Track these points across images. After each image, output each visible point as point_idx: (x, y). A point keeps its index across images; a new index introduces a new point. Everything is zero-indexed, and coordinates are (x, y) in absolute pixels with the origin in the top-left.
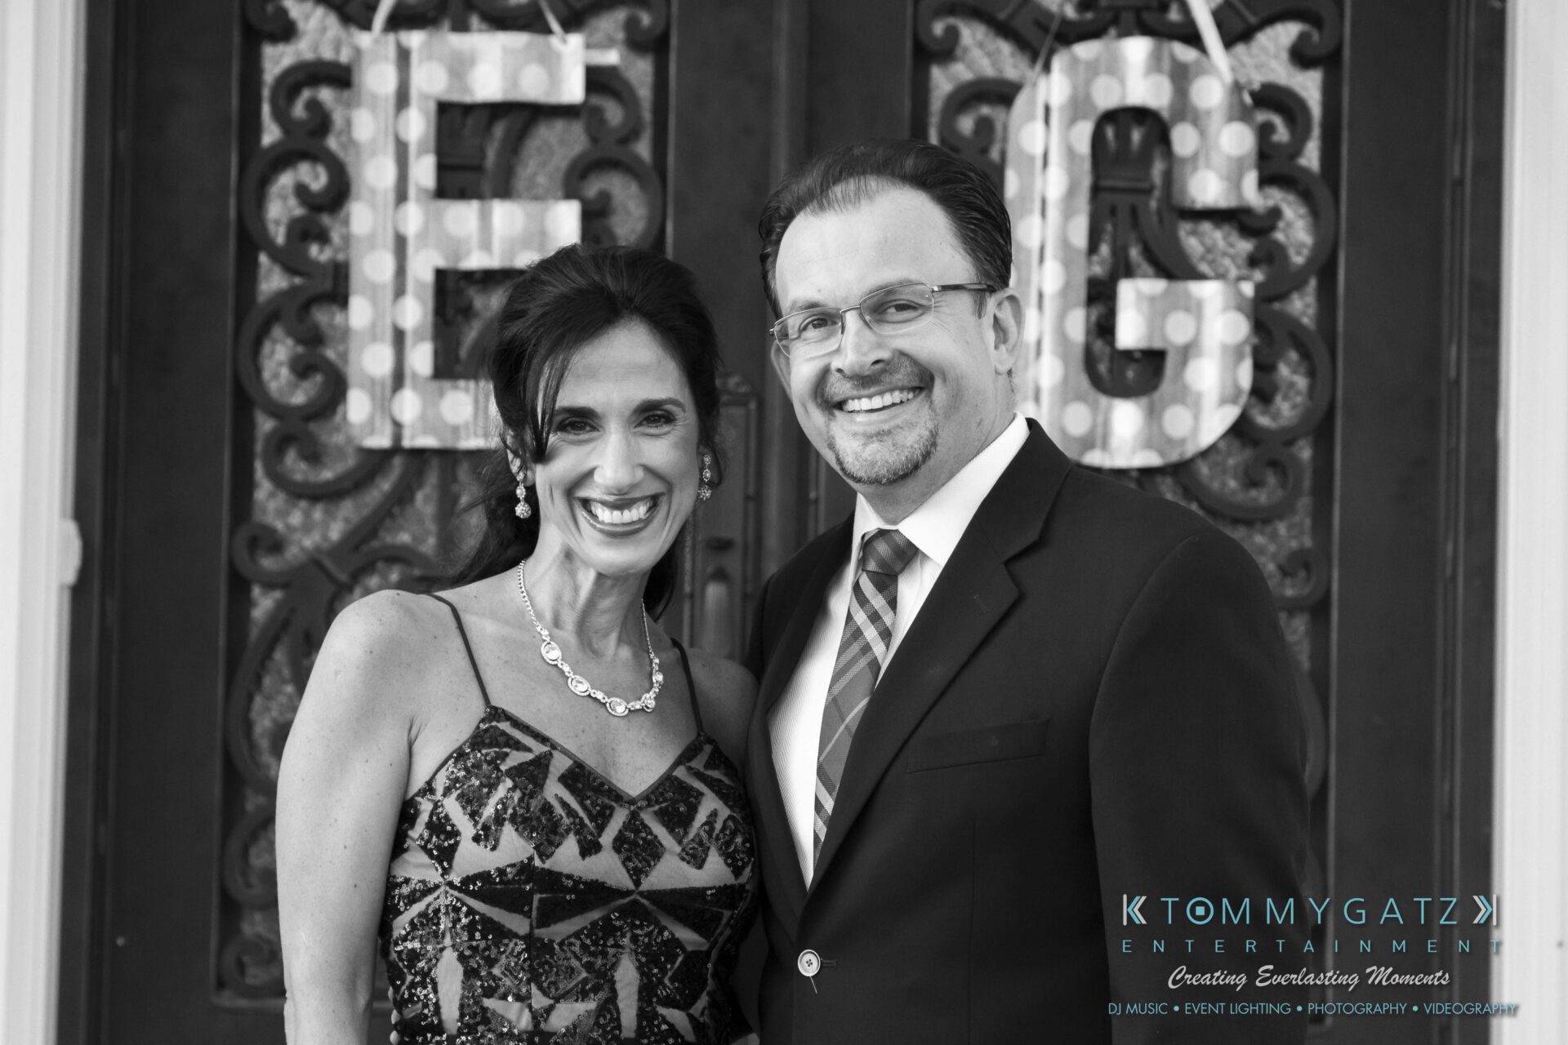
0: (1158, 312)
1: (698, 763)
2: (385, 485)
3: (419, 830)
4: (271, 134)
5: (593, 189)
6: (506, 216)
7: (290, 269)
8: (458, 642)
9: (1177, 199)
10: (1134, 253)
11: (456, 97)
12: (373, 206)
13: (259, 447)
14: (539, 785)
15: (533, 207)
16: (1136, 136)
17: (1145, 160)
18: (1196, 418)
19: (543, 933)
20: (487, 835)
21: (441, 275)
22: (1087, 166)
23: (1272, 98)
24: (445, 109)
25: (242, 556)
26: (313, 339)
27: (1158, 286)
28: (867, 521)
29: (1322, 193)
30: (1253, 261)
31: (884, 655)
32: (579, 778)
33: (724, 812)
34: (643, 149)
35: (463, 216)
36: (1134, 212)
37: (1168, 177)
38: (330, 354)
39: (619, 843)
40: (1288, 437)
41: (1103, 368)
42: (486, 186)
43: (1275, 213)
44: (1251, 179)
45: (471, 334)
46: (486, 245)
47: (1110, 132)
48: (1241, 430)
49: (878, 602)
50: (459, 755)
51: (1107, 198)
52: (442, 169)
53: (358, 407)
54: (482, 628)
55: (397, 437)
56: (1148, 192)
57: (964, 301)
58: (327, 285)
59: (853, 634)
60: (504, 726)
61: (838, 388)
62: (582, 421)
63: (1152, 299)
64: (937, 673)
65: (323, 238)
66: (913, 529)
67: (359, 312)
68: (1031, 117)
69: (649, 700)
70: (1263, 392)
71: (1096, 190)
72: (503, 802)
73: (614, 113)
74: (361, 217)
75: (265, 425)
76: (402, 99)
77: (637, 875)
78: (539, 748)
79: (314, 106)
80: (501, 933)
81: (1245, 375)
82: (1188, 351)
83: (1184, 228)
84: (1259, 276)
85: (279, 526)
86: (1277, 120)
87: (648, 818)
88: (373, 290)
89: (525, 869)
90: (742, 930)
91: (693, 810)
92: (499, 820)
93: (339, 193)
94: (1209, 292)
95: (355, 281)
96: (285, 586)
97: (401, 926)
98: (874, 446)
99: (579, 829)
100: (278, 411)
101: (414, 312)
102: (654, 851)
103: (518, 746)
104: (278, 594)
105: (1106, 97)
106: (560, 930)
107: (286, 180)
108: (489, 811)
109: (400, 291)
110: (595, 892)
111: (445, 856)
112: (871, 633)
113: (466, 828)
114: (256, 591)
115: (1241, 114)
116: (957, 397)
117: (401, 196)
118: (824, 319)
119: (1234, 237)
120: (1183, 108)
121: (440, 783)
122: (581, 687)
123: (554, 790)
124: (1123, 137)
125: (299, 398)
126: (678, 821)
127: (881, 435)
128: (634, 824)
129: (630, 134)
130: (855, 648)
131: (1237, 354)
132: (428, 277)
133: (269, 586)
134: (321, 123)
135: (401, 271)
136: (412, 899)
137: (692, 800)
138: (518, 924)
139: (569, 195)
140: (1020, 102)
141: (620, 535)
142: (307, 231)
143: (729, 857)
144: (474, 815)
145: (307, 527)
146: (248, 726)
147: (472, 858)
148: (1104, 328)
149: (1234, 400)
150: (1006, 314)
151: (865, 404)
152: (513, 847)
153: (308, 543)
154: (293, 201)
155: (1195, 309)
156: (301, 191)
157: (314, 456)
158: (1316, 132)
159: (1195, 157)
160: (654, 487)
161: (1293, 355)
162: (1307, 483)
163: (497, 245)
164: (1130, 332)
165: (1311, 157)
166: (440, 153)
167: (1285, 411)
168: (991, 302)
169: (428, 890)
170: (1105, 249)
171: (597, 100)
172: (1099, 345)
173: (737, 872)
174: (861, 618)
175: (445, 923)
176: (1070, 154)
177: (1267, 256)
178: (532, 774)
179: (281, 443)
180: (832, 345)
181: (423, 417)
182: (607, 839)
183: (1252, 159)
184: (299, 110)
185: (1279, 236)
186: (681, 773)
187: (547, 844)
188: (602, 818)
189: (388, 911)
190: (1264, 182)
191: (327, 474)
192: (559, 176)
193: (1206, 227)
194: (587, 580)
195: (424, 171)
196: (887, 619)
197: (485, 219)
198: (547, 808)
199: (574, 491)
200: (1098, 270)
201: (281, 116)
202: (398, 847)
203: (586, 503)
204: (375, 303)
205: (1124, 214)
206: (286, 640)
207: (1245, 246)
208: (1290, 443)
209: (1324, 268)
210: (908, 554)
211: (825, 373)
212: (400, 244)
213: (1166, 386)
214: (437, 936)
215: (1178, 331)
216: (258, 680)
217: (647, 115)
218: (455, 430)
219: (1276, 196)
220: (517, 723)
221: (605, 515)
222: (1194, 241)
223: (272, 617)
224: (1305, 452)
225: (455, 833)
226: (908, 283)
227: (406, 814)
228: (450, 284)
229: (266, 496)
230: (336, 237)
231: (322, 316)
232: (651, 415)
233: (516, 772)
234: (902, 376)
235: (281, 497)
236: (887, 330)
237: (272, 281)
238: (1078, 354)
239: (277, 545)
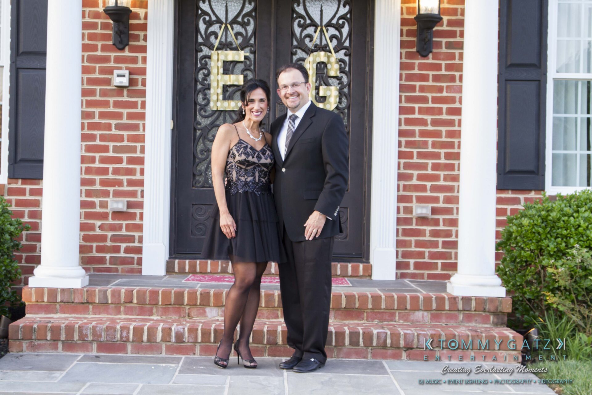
0: (325, 91)
1: (266, 147)
2: (216, 115)
3: (230, 155)
4: (199, 65)
5: (245, 73)
6: (233, 77)
7: (202, 85)
8: (236, 131)
9: (328, 75)
10: (322, 82)
11: (226, 60)
12: (214, 76)
13: (198, 110)
14: (247, 149)
15: (237, 76)
16: (322, 66)
17: (324, 69)
18: (331, 106)
19: (247, 168)
20: (240, 155)
21: (223, 85)
22: (315, 70)
23: (341, 61)
24: (224, 62)
25: (196, 126)
26: (205, 95)
27: (326, 87)
28: (290, 113)
29: (348, 74)
30: (339, 84)
31: (293, 130)
32: (251, 148)
33: (270, 153)
34: (252, 67)
35: (227, 77)
36: (322, 76)
37: (327, 71)
38: (208, 97)
39: (257, 157)
40: (344, 109)
41: (318, 99)
42: (230, 72)
43: (342, 77)
44: (338, 72)
45: (228, 94)
46: (230, 81)
47: (319, 65)
48: (337, 108)
49: (293, 123)
50: (236, 145)
51: (318, 74)
52: (224, 70)
53: (212, 104)
54: (239, 129)
55: (217, 108)
56: (324, 74)
57: (304, 84)
58: (207, 87)
59: (289, 128)
60: (242, 141)
61: (288, 96)
62: (252, 101)
63: (324, 89)
64: (301, 132)
65: (206, 80)
66: (297, 114)
67: (212, 91)
68: (307, 63)
69: (260, 139)
70: (340, 102)
71: (317, 73)
72: (242, 152)
73: (248, 62)
74: (212, 77)
75: (198, 107)
76: (218, 60)
77: (259, 161)
78: (246, 144)
79: (205, 61)
80: (241, 168)
81: (338, 100)
82: (330, 96)
83: (329, 79)
84: (340, 86)
85: (201, 121)
86: (342, 64)
87: (260, 154)
88: (214, 87)
89: (245, 160)
90: (272, 168)
91: (266, 153)
92: (241, 153)
93: (209, 74)
94: (333, 88)
95: (211, 86)
96: (201, 130)
97: (228, 167)
98: (292, 103)
99: (252, 155)
100: (200, 105)
101: (220, 91)
102: (261, 158)
103: (244, 144)
104: (200, 131)
105: (318, 60)
106: (249, 168)
107: (201, 72)
108: (240, 152)
109: (218, 88)
110: (254, 163)
111: (234, 158)
112: (292, 127)
113: (237, 154)
114: (197, 131)
115: (337, 63)
116: (303, 97)
117: (218, 74)
118: (286, 87)
119: (336, 80)
120: (329, 62)
121: (234, 148)
122: (252, 137)
123: (249, 150)
124: (321, 66)
125: (203, 103)
126: (264, 154)
127: (293, 102)
128: (258, 154)
129: (250, 66)
130: (290, 130)
131: (336, 97)
132: (222, 86)
133: (199, 130)
134: (206, 64)
135: (218, 85)
136: (229, 164)
137: (266, 151)
138: (243, 167)
139: (242, 74)
140: (306, 61)
141: (257, 116)
142: (204, 79)
143: (271, 159)
144: (238, 153)
145: (204, 122)
146: (196, 150)
147: (238, 158)
148: (318, 93)
149: (336, 103)
150: (308, 86)
151: (291, 98)
152: (243, 157)
153: (205, 124)
154: (202, 75)
155: (330, 90)
156: (204, 73)
157: (205, 112)
158: (348, 65)
159: (331, 69)
160: (261, 110)
161: (344, 97)
162: (346, 115)
163: (231, 81)
164: (321, 94)
165: (347, 69)
166: (223, 68)
167: (344, 105)
168: (307, 84)
169: (231, 163)
170: (318, 82)
171: (245, 60)
172: (317, 96)
173: (272, 161)
174: (290, 126)
175: (234, 167)
176: (313, 68)
177: (341, 83)
178: (246, 148)
179: (201, 109)
180: (287, 90)
181: (221, 106)
182: (255, 156)
183: (339, 69)
184: (203, 62)
185: (342, 80)
186: (264, 148)
187: (248, 157)
188: (255, 154)
189: (227, 165)
190: (340, 72)
191: (207, 114)
192: (240, 71)
193: (332, 79)
194: (252, 122)
195: (221, 70)
196: (294, 126)
197: (230, 78)
198: (248, 152)
199: (251, 111)
200: (317, 85)
201: (201, 63)
202: (228, 157)
203: (252, 112)
204: (214, 89)
205: (321, 77)
206: (202, 138)
207: (338, 82)
208: (344, 110)
209: (349, 85)
210: (296, 117)
211: (286, 94)
212: (218, 81)
213: (327, 101)
214: (232, 169)
215: (328, 94)
216: (198, 143)
217: (253, 63)
218: (226, 107)
219: (342, 74)
220: (243, 141)
221: (255, 114)
222: (331, 81)
223: (200, 134)
224: (346, 111)
225: (235, 155)
226: (297, 82)
227: (229, 153)
228: (225, 87)
229: (199, 118)
230: (208, 80)
231: (206, 91)
232: (261, 100)
233: (244, 147)
234: (296, 94)
235: (201, 117)
236: (294, 88)
237: (199, 86)
238: (314, 97)
239: (200, 124)
